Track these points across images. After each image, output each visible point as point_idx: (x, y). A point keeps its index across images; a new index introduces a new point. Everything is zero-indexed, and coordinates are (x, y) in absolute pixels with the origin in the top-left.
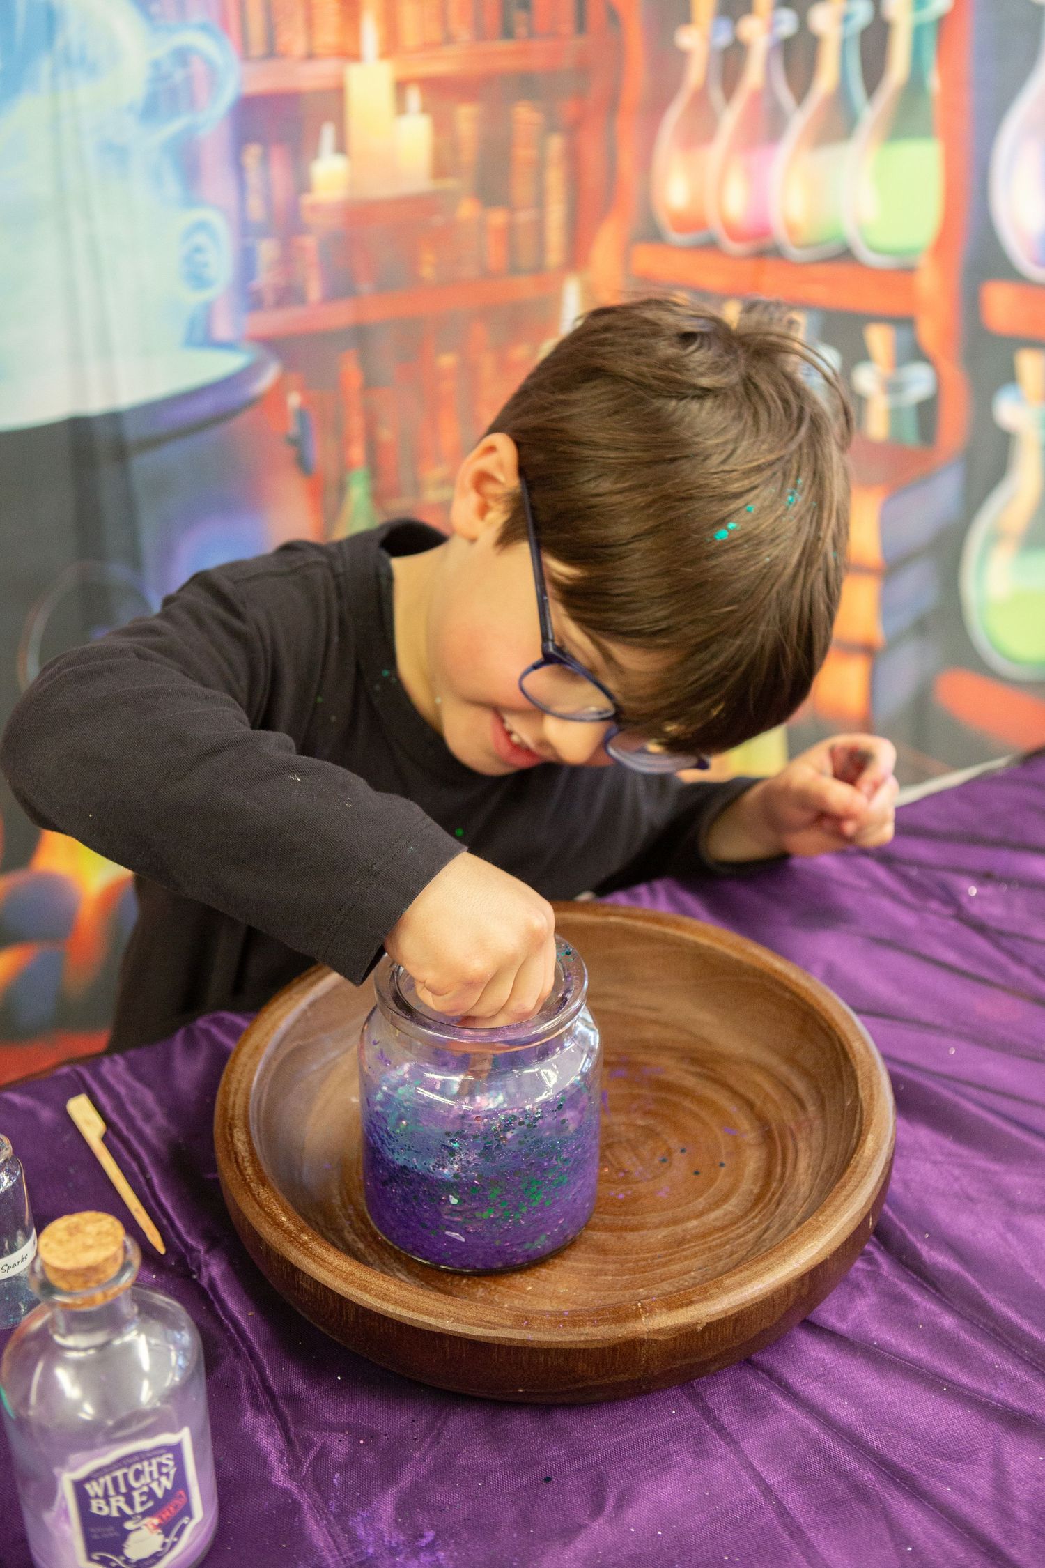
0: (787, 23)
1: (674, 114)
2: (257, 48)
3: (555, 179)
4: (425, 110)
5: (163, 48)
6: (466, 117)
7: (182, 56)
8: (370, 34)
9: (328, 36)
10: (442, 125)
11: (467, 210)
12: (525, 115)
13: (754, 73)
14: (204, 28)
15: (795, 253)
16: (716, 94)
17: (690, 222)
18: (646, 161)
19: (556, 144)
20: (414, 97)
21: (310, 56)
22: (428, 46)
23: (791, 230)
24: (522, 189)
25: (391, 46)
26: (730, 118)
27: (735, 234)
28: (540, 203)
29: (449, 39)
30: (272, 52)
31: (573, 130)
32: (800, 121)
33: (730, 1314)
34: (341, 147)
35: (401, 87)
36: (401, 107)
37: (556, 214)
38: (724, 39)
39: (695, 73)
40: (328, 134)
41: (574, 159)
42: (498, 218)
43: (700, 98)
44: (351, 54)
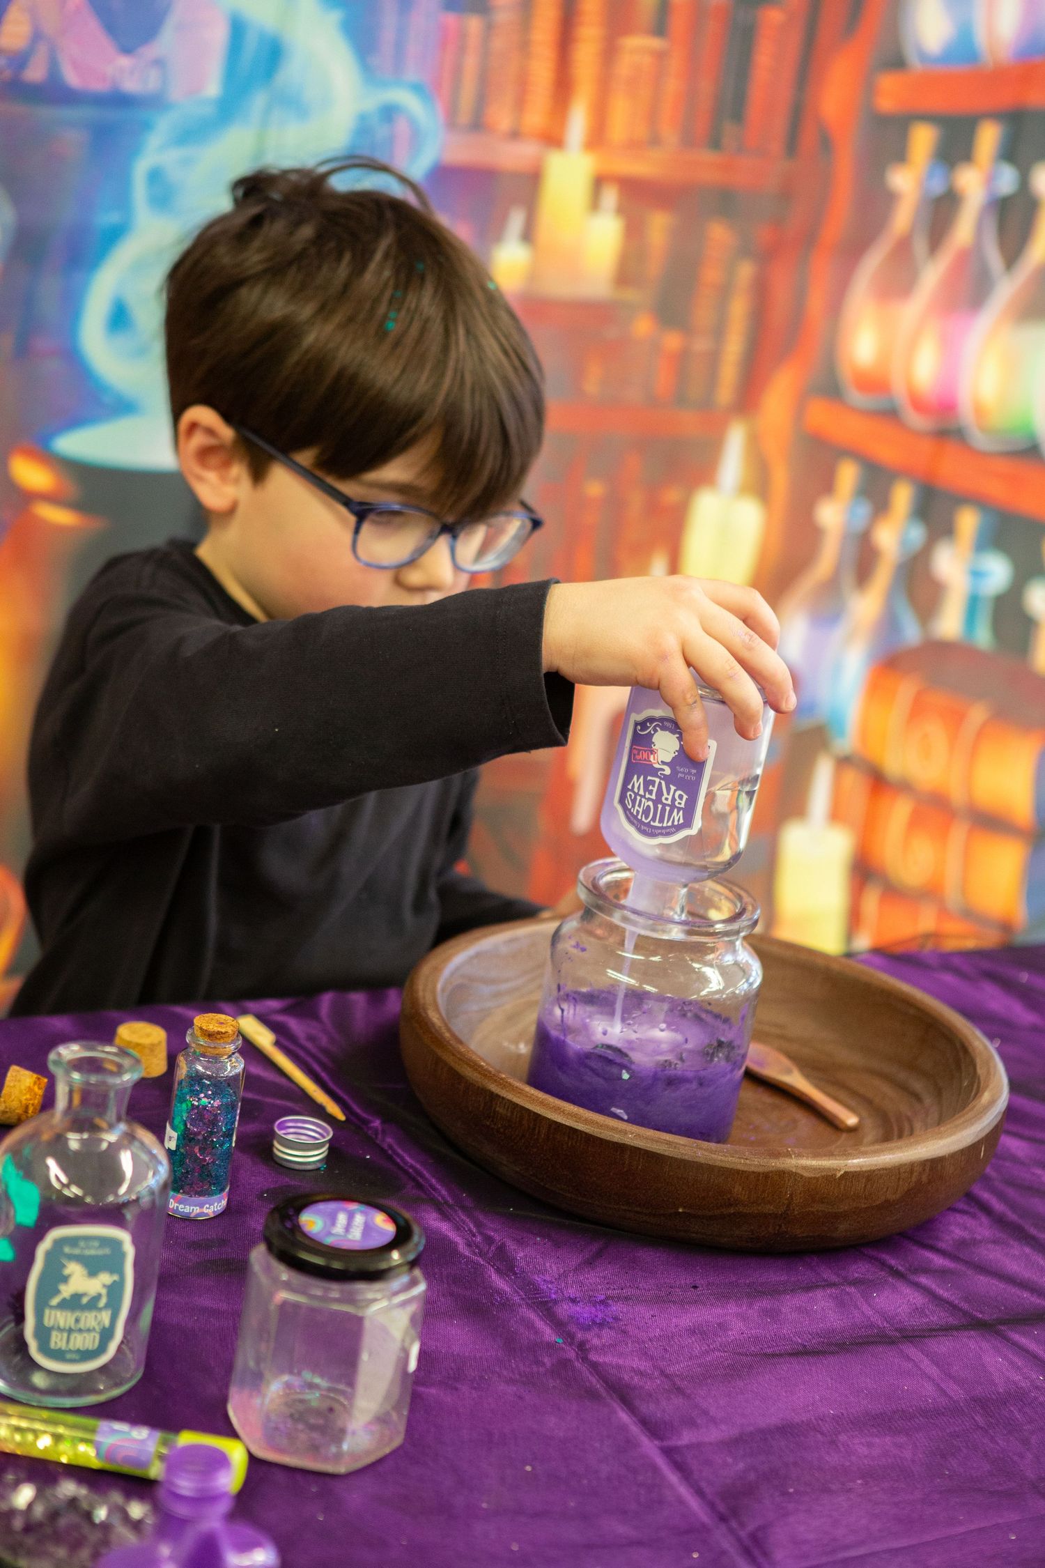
0: (1007, 180)
1: (872, 263)
2: (464, 117)
3: (739, 309)
4: (621, 210)
5: (372, 101)
6: (659, 225)
7: (389, 113)
8: (578, 122)
9: (536, 117)
10: (633, 230)
11: (643, 326)
12: (719, 234)
13: (964, 229)
14: (417, 88)
15: (980, 440)
16: (920, 246)
17: (874, 383)
18: (836, 306)
19: (746, 271)
20: (610, 197)
21: (515, 135)
22: (633, 146)
23: (979, 411)
24: (703, 314)
25: (597, 139)
26: (932, 275)
27: (918, 404)
28: (719, 332)
29: (655, 141)
30: (478, 125)
31: (767, 256)
32: (1006, 290)
33: (864, 1169)
34: (528, 235)
35: (599, 182)
36: (595, 203)
37: (734, 347)
38: (937, 187)
39: (903, 217)
40: (516, 221)
41: (761, 292)
42: (672, 341)
43: (903, 248)
44: (553, 139)
